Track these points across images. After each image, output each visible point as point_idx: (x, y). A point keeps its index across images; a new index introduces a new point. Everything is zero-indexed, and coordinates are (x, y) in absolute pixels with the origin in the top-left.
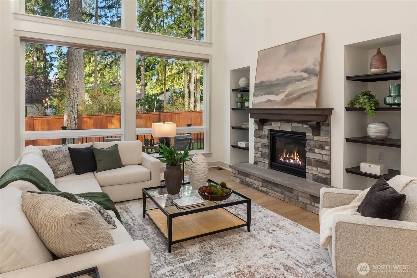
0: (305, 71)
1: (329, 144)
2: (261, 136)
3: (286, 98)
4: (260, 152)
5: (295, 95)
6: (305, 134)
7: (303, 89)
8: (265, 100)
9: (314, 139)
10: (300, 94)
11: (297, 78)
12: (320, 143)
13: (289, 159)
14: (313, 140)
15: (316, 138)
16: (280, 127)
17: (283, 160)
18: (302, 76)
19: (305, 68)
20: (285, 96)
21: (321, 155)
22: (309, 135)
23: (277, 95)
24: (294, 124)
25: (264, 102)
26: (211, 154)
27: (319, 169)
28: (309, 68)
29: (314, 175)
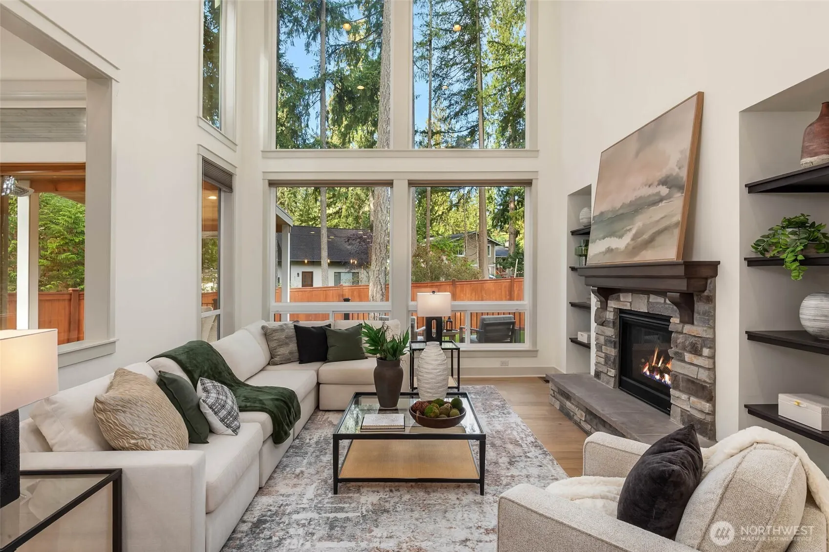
0: (664, 182)
1: (711, 343)
2: (605, 321)
3: (633, 242)
4: (603, 355)
5: (646, 236)
6: (667, 319)
7: (658, 221)
8: (603, 249)
9: (684, 332)
10: (653, 233)
11: (652, 199)
12: (693, 340)
13: (662, 372)
14: (682, 333)
15: (687, 328)
16: (631, 303)
17: (648, 373)
18: (658, 193)
19: (664, 175)
20: (633, 239)
21: (696, 368)
22: (675, 320)
23: (621, 237)
24: (653, 298)
25: (603, 252)
26: (537, 351)
27: (692, 399)
28: (672, 175)
29: (683, 411)
